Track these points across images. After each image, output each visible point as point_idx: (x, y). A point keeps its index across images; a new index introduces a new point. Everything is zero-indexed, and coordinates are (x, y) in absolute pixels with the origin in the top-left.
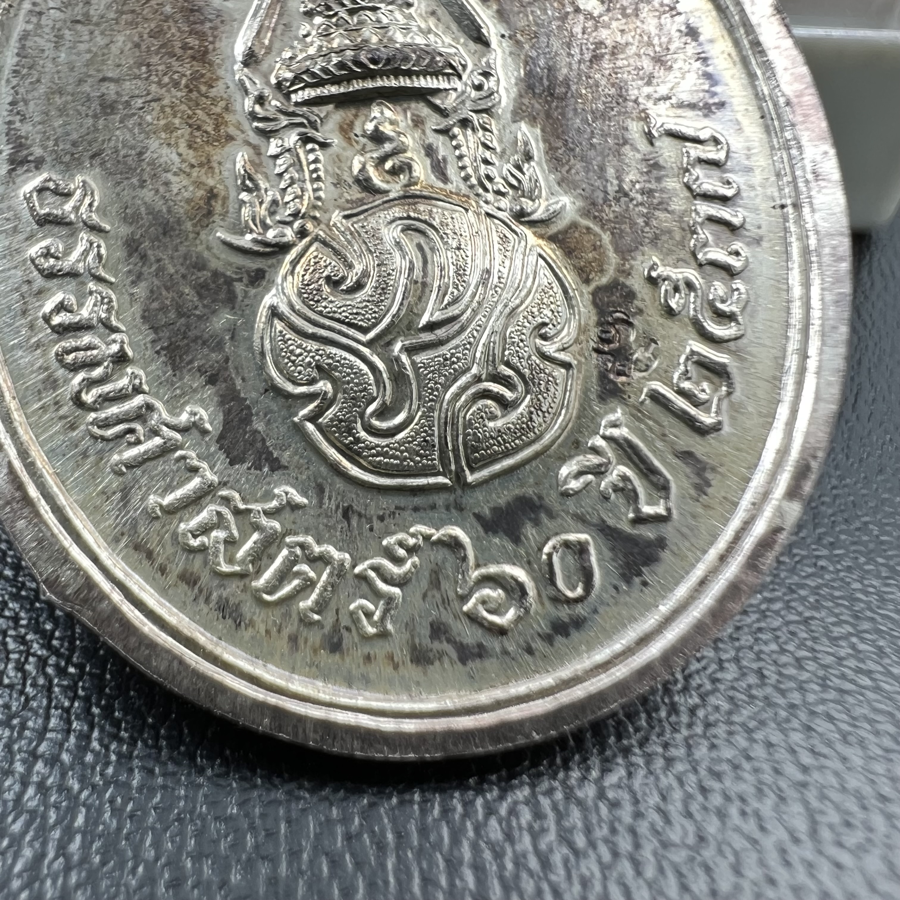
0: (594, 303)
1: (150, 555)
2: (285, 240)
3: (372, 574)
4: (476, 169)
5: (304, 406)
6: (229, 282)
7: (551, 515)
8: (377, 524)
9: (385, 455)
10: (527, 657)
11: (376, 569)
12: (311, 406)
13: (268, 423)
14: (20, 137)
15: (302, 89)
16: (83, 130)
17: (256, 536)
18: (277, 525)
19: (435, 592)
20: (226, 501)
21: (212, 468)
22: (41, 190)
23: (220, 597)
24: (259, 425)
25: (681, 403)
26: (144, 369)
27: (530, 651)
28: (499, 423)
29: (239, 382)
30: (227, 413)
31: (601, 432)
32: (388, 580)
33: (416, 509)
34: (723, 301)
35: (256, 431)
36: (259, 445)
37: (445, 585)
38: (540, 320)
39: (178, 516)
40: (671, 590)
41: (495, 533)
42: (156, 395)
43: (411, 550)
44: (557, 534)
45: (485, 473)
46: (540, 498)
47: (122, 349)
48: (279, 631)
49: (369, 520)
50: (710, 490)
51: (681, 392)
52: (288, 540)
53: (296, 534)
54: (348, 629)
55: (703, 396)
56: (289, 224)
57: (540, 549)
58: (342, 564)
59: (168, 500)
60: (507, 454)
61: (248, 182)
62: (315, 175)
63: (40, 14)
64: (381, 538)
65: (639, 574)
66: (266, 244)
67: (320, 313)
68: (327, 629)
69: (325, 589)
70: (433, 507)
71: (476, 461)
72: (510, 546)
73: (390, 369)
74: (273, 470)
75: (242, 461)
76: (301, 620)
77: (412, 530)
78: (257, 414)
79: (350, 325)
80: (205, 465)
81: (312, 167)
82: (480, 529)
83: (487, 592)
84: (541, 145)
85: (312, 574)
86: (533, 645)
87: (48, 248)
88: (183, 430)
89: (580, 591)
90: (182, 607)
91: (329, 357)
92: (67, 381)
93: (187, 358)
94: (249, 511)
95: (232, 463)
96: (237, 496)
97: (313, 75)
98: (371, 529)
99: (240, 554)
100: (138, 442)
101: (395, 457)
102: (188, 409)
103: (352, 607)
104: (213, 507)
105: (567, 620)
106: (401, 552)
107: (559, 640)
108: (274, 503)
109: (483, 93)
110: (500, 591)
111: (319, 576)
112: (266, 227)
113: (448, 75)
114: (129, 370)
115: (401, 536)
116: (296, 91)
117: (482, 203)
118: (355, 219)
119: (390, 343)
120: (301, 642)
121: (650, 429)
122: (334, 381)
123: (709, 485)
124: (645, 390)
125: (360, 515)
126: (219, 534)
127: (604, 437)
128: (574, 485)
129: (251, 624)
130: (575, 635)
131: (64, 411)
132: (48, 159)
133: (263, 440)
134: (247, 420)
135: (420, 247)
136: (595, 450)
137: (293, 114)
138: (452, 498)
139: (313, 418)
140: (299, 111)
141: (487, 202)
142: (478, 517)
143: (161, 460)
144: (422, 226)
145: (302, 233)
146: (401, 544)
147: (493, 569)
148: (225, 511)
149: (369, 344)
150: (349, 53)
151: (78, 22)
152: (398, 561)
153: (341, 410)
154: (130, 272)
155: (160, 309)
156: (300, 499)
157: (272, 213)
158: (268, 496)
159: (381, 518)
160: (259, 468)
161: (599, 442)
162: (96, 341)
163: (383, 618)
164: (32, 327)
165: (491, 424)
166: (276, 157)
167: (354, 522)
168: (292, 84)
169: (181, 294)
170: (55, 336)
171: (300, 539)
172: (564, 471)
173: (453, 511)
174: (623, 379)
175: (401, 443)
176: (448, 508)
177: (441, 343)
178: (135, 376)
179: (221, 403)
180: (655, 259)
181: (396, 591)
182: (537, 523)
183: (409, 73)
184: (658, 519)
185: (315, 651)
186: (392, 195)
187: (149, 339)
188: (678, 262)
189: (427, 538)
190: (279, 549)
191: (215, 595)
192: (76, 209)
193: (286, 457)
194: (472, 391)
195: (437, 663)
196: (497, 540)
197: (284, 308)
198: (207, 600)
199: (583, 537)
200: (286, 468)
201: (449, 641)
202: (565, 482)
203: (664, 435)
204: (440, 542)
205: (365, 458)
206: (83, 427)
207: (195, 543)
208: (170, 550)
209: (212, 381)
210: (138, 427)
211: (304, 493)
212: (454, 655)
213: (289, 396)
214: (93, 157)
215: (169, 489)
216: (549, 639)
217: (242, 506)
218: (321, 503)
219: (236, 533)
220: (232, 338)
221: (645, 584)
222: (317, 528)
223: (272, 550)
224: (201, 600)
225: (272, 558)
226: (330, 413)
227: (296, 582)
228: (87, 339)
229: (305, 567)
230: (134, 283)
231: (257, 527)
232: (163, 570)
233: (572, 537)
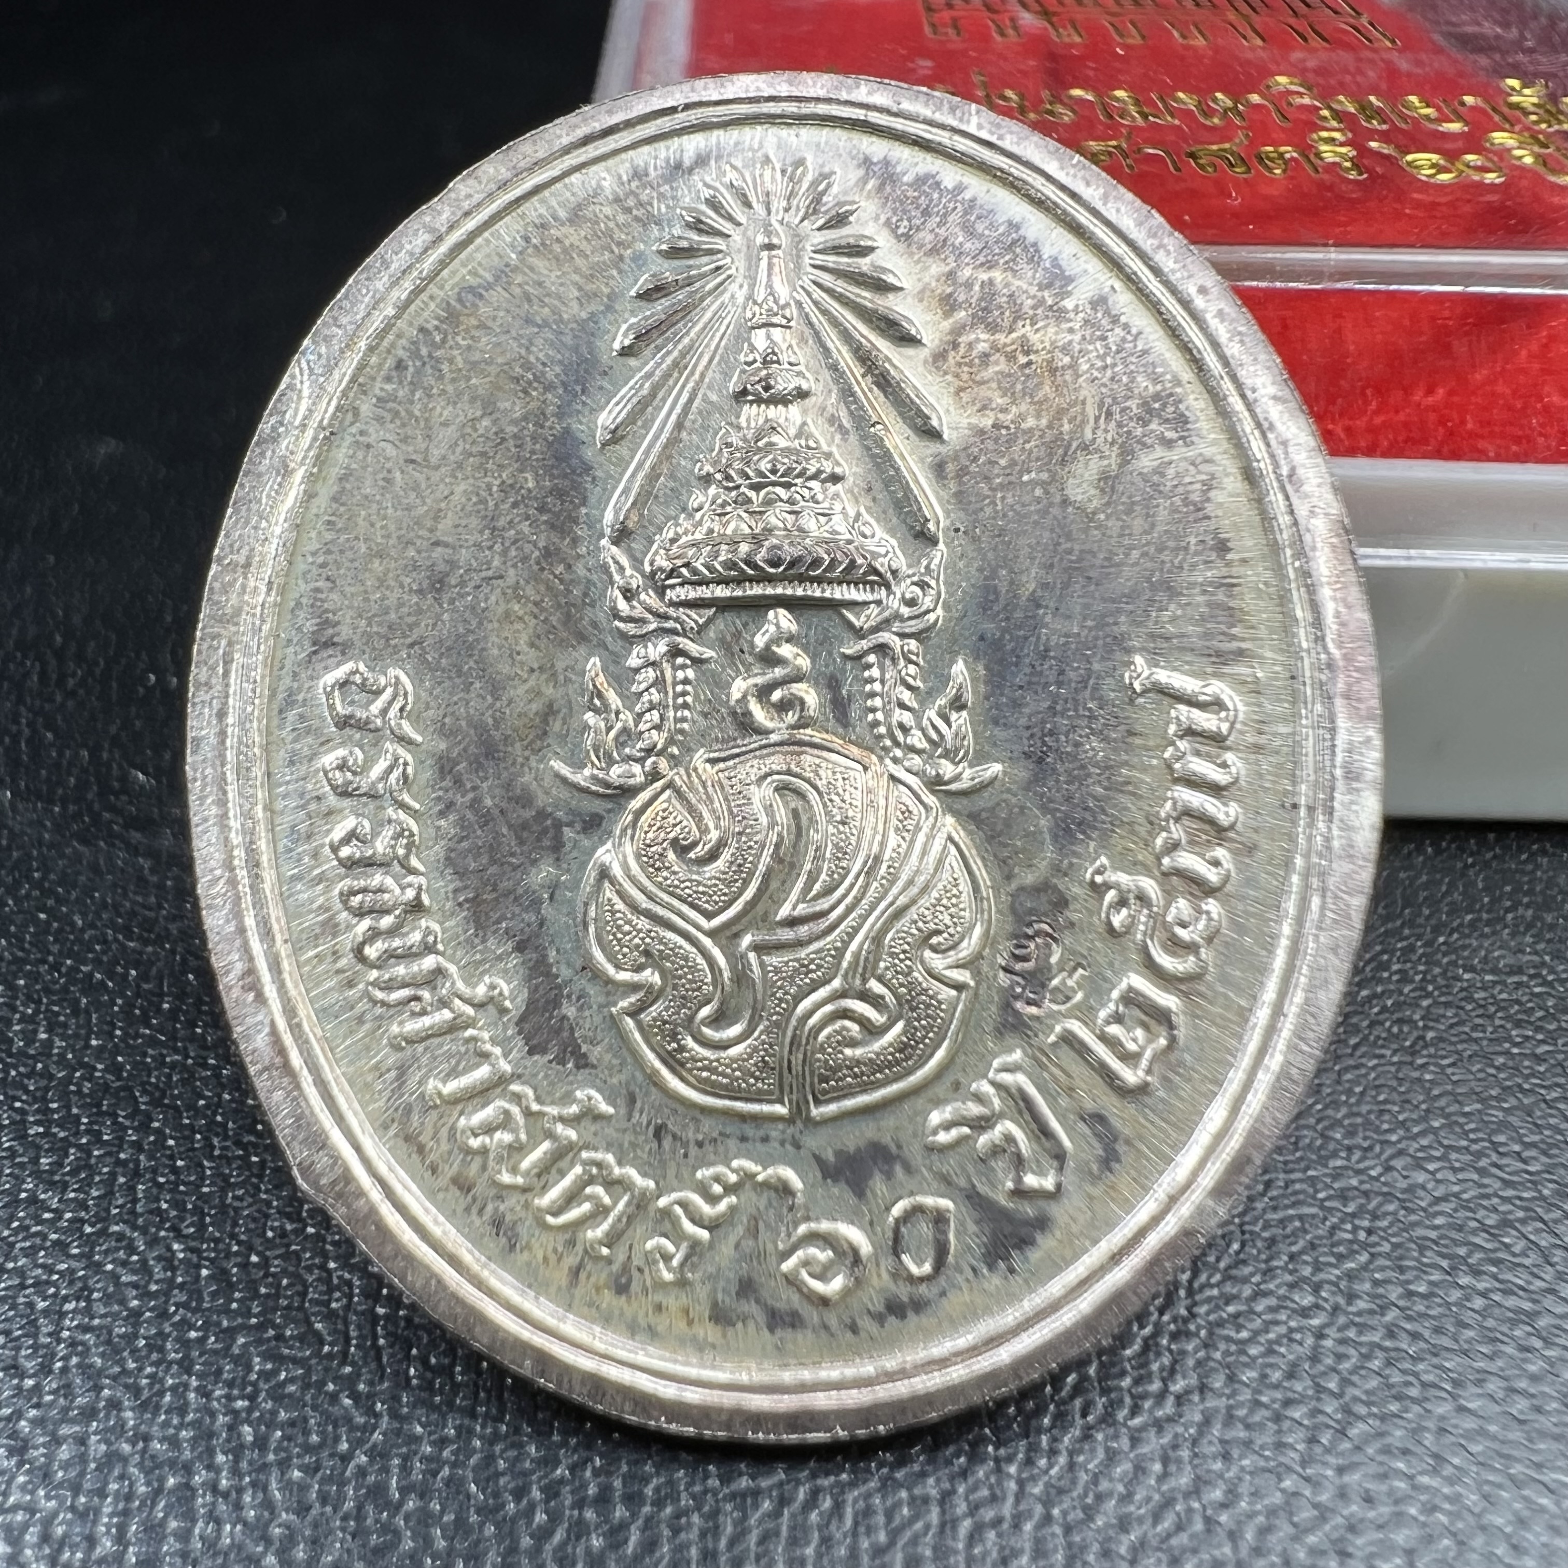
0: (1013, 910)
1: (421, 1150)
2: (632, 781)
3: (678, 1210)
4: (888, 714)
5: (625, 995)
6: (558, 825)
7: (909, 1169)
8: (693, 1151)
9: (713, 1071)
10: (849, 1335)
11: (683, 1204)
12: (633, 999)
13: (580, 1009)
14: (327, 611)
15: (682, 584)
16: (405, 610)
17: (546, 1146)
18: (572, 1134)
19: (751, 1243)
20: (517, 1098)
21: (505, 1056)
22: (344, 684)
23: (496, 1209)
24: (569, 1010)
25: (1101, 1051)
26: (441, 924)
27: (854, 1329)
28: (858, 1052)
29: (552, 954)
30: (534, 990)
31: (991, 1075)
32: (697, 1220)
33: (743, 1139)
34: (1184, 925)
35: (564, 1018)
36: (565, 1034)
37: (764, 1234)
38: (932, 926)
39: (459, 1107)
40: (1043, 1283)
41: (835, 1180)
42: (451, 960)
43: (729, 1189)
44: (912, 1194)
45: (832, 1108)
46: (899, 1147)
47: (418, 897)
48: (559, 1260)
49: (685, 1145)
50: (1115, 1166)
51: (1104, 1038)
52: (585, 1155)
53: (596, 1149)
54: (640, 1270)
55: (1132, 1047)
56: (641, 761)
57: (888, 1209)
58: (644, 1193)
59: (451, 1087)
60: (866, 1088)
61: (597, 702)
62: (680, 700)
63: (368, 446)
64: (695, 1169)
65: (1006, 1258)
66: (607, 785)
67: (659, 885)
68: (616, 1267)
69: (619, 1220)
70: (765, 1140)
71: (825, 1092)
72: (852, 1200)
73: (733, 968)
74: (578, 1067)
75: (544, 1051)
76: (586, 1251)
77: (735, 1163)
78: (569, 996)
79: (692, 906)
80: (497, 1051)
81: (679, 688)
82: (819, 1175)
83: (813, 1251)
84: (982, 688)
85: (607, 1200)
86: (860, 1323)
87: (344, 760)
88: (479, 1006)
89: (927, 1268)
90: (451, 1216)
91: (661, 942)
92: (349, 927)
93: (495, 916)
94: (541, 1114)
95: (531, 1053)
96: (530, 1093)
97: (695, 572)
98: (686, 1156)
99: (525, 1164)
100: (424, 1013)
101: (725, 1075)
102: (487, 979)
103: (650, 1245)
104: (501, 1103)
105: (905, 1299)
106: (717, 1189)
107: (892, 1320)
108: (574, 1109)
109: (916, 611)
110: (830, 1253)
111: (615, 1204)
112: (611, 762)
113: (872, 583)
114: (423, 923)
115: (721, 1169)
116: (673, 587)
117: (888, 761)
118: (722, 765)
119: (737, 936)
120: (583, 1276)
121: (1056, 1080)
122: (663, 973)
123: (1118, 1161)
124: (1058, 1029)
125: (675, 1137)
126: (505, 1137)
127: (993, 1083)
128: (943, 1137)
129: (528, 1247)
130: (912, 1319)
131: (343, 963)
132: (358, 644)
133: (572, 1030)
134: (556, 1003)
135: (795, 814)
136: (979, 1098)
137: (666, 617)
138: (790, 1130)
139: (634, 1013)
140: (671, 611)
141: (895, 760)
142: (817, 1158)
143: (448, 1037)
144: (805, 786)
145: (655, 775)
146: (717, 1179)
147: (825, 1226)
148: (515, 1110)
149: (711, 934)
150: (744, 548)
151: (413, 461)
152: (713, 1200)
153: (666, 1009)
154: (439, 799)
155: (469, 851)
156: (605, 1108)
157: (620, 744)
158: (568, 1099)
159: (700, 1144)
160: (563, 1063)
161: (985, 1087)
162: (389, 882)
163: (682, 1265)
164: (315, 855)
165: (848, 1052)
166: (637, 671)
167: (667, 1143)
168: (669, 577)
169: (497, 835)
170: (343, 870)
171: (598, 1156)
172: (935, 1118)
173: (789, 1147)
174: (1033, 1010)
175: (733, 1060)
176: (782, 1143)
177: (800, 944)
178: (428, 932)
179: (530, 978)
180: (1104, 860)
181: (704, 1234)
182: (889, 1175)
183: (819, 580)
184: (1041, 1194)
185: (598, 1289)
186: (774, 738)
187: (451, 887)
188: (1135, 867)
189: (751, 1176)
190: (572, 1165)
191: (490, 1208)
192: (384, 712)
193: (595, 1053)
194: (828, 1008)
195: (740, 1325)
196: (836, 1191)
197: (617, 871)
198: (481, 1212)
199: (945, 1203)
200: (594, 1067)
201: (757, 1301)
202: (935, 1132)
203: (1072, 1089)
204: (766, 1185)
205: (690, 1071)
206: (361, 986)
207: (475, 1143)
208: (445, 1147)
209: (520, 948)
210: (426, 995)
211: (610, 1101)
212: (761, 1318)
213: (609, 981)
214: (412, 645)
215: (454, 1073)
216: (880, 1318)
217: (535, 1107)
218: (629, 1117)
219: (523, 1137)
220: (551, 898)
221: (1012, 1271)
222: (621, 1146)
223: (563, 1164)
224: (474, 1210)
225: (562, 1174)
226: (654, 1010)
227: (586, 1207)
228: (377, 879)
229: (599, 1190)
230: (442, 814)
231: (550, 1135)
232: (434, 1169)
233: (929, 1201)
